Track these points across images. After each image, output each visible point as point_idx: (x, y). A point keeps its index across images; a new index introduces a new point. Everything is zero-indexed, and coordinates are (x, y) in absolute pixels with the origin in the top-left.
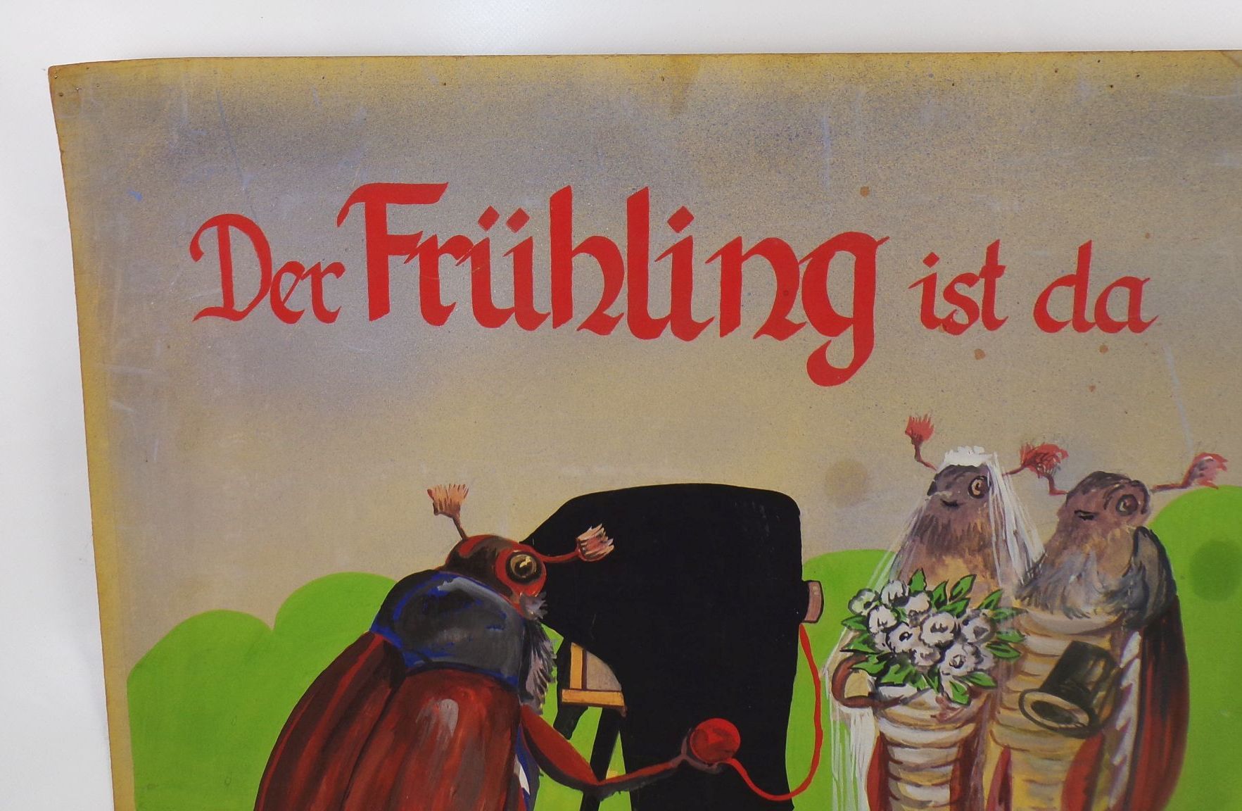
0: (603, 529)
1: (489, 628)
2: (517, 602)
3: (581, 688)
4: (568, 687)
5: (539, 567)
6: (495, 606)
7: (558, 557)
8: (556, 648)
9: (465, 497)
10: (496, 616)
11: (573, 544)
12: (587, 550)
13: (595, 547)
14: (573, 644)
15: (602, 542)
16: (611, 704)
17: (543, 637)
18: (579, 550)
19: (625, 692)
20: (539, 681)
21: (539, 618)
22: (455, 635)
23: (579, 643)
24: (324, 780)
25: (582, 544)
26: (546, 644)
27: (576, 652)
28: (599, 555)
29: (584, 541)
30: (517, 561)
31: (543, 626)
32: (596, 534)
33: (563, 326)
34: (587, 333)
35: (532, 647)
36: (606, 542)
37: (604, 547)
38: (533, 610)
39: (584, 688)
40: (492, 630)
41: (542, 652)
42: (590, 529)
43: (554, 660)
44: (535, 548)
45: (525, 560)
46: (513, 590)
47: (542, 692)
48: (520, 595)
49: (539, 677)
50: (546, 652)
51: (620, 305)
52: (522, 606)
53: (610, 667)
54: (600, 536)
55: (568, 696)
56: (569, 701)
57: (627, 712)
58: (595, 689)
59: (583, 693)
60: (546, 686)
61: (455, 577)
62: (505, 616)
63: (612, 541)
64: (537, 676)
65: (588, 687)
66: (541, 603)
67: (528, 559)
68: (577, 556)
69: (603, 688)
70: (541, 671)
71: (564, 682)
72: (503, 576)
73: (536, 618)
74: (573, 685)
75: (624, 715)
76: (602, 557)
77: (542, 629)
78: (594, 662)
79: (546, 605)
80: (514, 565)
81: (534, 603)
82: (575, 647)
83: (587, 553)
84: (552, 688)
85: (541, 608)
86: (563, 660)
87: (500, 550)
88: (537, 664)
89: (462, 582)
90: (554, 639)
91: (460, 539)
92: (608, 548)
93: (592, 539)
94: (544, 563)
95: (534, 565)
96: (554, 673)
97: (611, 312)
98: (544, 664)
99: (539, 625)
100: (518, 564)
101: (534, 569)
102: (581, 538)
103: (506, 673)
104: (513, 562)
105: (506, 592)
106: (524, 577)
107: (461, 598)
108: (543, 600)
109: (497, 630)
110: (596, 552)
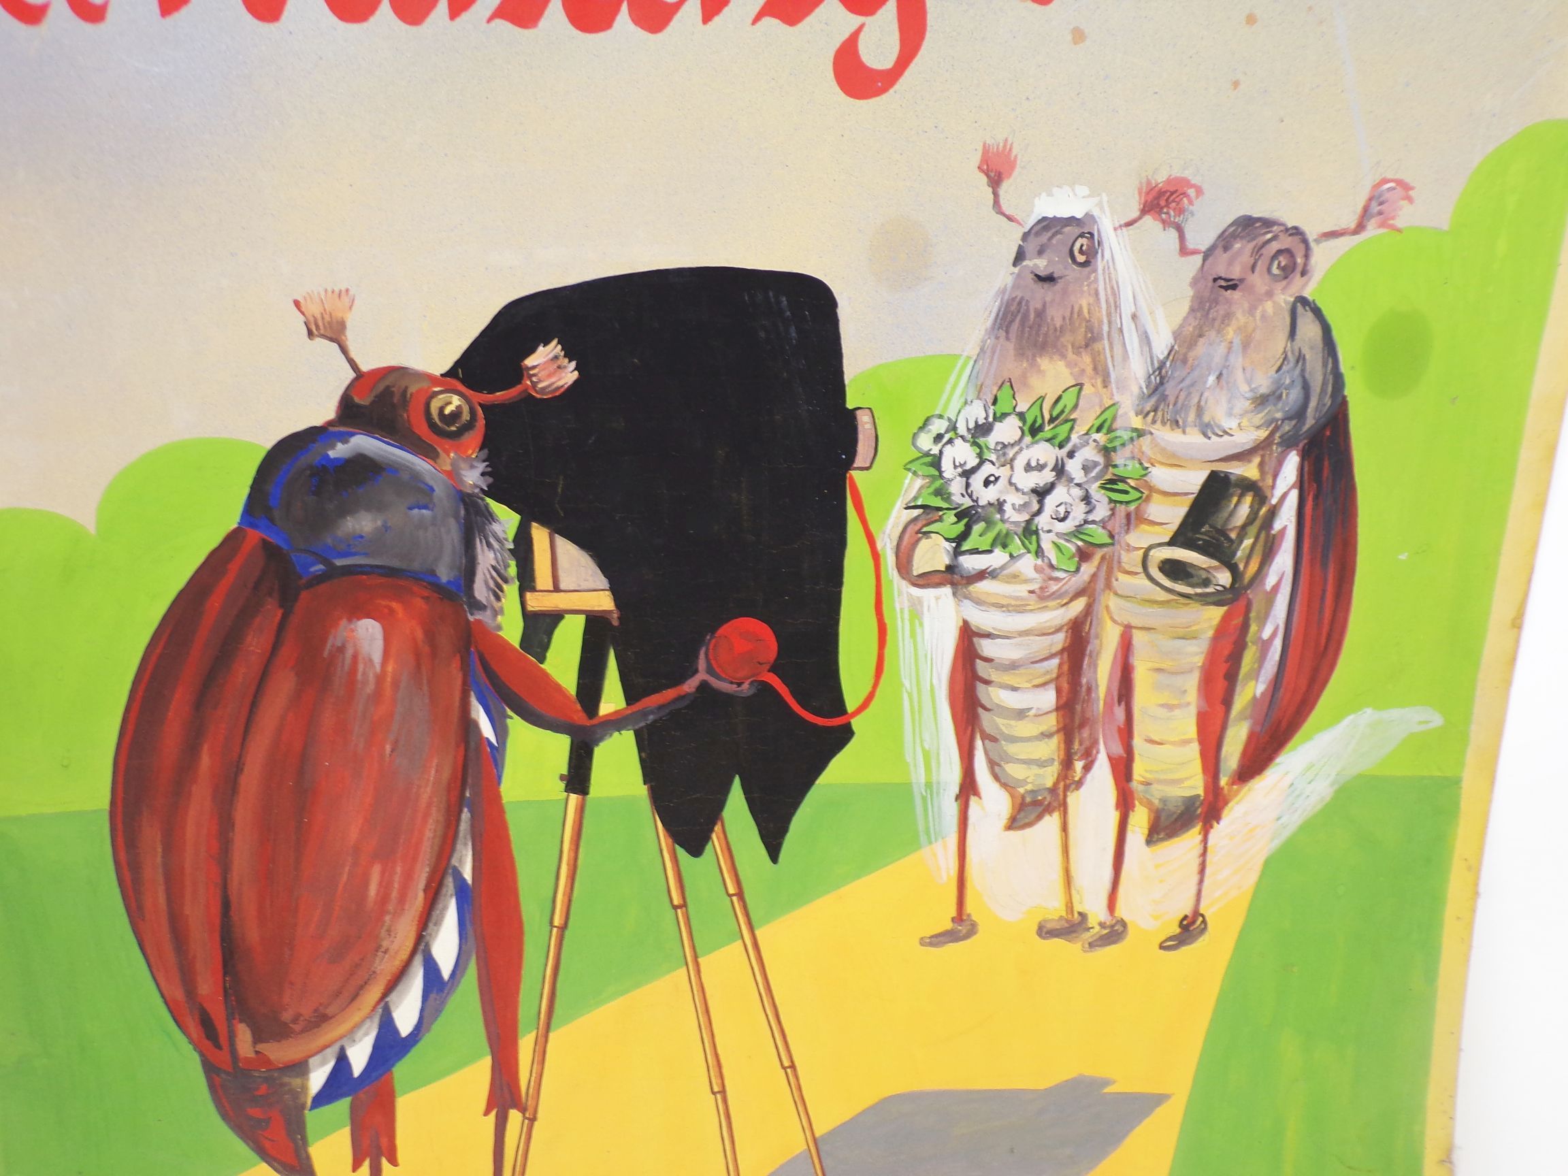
0: (559, 347)
1: (411, 508)
2: (448, 468)
3: (552, 589)
4: (533, 589)
5: (472, 412)
6: (416, 476)
7: (498, 394)
8: (511, 534)
9: (350, 308)
10: (421, 492)
11: (517, 374)
12: (540, 381)
13: (550, 376)
14: (534, 524)
15: (559, 367)
16: (596, 609)
17: (490, 517)
18: (529, 383)
19: (615, 590)
20: (492, 584)
21: (482, 490)
22: (363, 523)
23: (544, 523)
24: (206, 747)
25: (531, 372)
26: (496, 527)
27: (540, 535)
28: (558, 388)
29: (534, 367)
30: (439, 404)
31: (489, 500)
32: (551, 356)
33: (465, 16)
34: (502, 25)
35: (477, 535)
36: (565, 367)
37: (563, 375)
38: (473, 477)
39: (557, 589)
40: (416, 511)
41: (492, 540)
42: (541, 348)
43: (510, 550)
44: (463, 382)
45: (450, 403)
46: (439, 450)
47: (498, 598)
48: (448, 459)
49: (492, 577)
50: (498, 540)
52: (453, 474)
53: (591, 556)
54: (556, 357)
55: (535, 602)
56: (537, 609)
57: (619, 618)
58: (572, 589)
59: (555, 594)
60: (502, 590)
61: (353, 434)
62: (432, 490)
63: (573, 364)
64: (488, 576)
65: (562, 586)
66: (481, 467)
67: (456, 401)
68: (526, 390)
69: (584, 586)
70: (494, 568)
71: (527, 581)
72: (422, 429)
73: (477, 491)
74: (539, 586)
75: (615, 623)
76: (562, 390)
77: (487, 506)
78: (568, 550)
79: (489, 469)
80: (437, 412)
81: (472, 467)
82: (538, 529)
83: (540, 385)
84: (511, 591)
85: (483, 474)
86: (523, 549)
87: (413, 389)
88: (486, 559)
89: (363, 443)
90: (506, 519)
91: (351, 375)
92: (569, 375)
93: (545, 363)
94: (480, 405)
95: (466, 409)
96: (512, 570)
98: (496, 558)
99: (483, 500)
100: (441, 409)
101: (466, 416)
102: (530, 362)
103: (445, 574)
104: (435, 405)
105: (429, 453)
106: (453, 428)
107: (364, 467)
108: (484, 461)
109: (424, 511)
110: (553, 383)
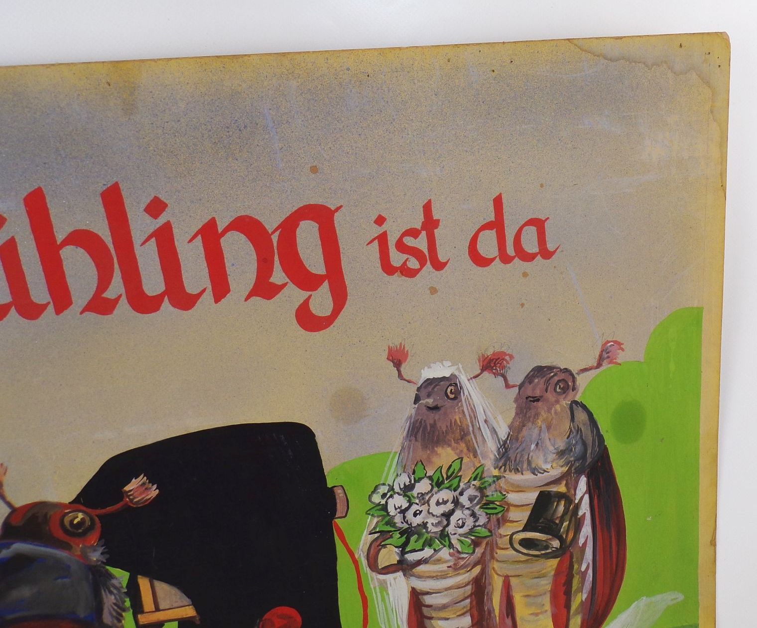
0: (145, 478)
1: (56, 579)
2: (79, 553)
3: (154, 610)
4: (142, 612)
5: (92, 520)
6: (58, 562)
7: (108, 508)
8: (125, 583)
9: (5, 473)
10: (62, 569)
11: (120, 495)
12: (135, 498)
13: (141, 494)
14: (139, 576)
15: (146, 489)
16: (185, 617)
17: (111, 576)
18: (128, 499)
19: (195, 604)
20: (114, 614)
21: (103, 562)
22: (25, 592)
23: (145, 574)
25: (129, 494)
26: (114, 582)
27: (144, 583)
28: (147, 500)
29: (130, 491)
30: (70, 519)
31: (108, 567)
32: (140, 483)
33: (66, 312)
34: (91, 316)
35: (102, 588)
36: (150, 488)
37: (150, 492)
38: (95, 556)
39: (157, 609)
40: (59, 581)
41: (112, 589)
42: (134, 480)
43: (124, 592)
44: (84, 505)
45: (77, 517)
46: (72, 544)
47: (120, 621)
48: (79, 547)
49: (113, 609)
50: (116, 588)
51: (116, 287)
52: (84, 556)
53: (178, 588)
54: (144, 484)
55: (143, 619)
56: (146, 623)
57: (200, 620)
58: (168, 608)
59: (157, 613)
60: (122, 616)
61: (12, 544)
62: (69, 567)
63: (155, 486)
64: (112, 610)
65: (161, 607)
66: (101, 550)
67: (80, 516)
68: (126, 504)
69: (175, 605)
70: (115, 604)
71: (138, 608)
72: (60, 534)
73: (100, 563)
74: (146, 609)
75: (198, 623)
76: (149, 501)
77: (107, 571)
78: (162, 587)
79: (106, 550)
80: (69, 523)
81: (95, 550)
82: (142, 578)
83: (135, 500)
84: (128, 617)
85: (102, 554)
86: (133, 591)
87: (51, 513)
88: (109, 600)
89: (19, 547)
90: (121, 576)
92: (154, 492)
93: (138, 487)
94: (97, 516)
95: (87, 519)
96: (128, 603)
97: (109, 294)
98: (116, 598)
99: (104, 568)
100: (71, 522)
101: (88, 523)
102: (127, 488)
103: (82, 613)
104: (67, 520)
105: (66, 546)
106: (80, 531)
107: (22, 561)
108: (102, 546)
109: (65, 580)
110: (143, 498)
